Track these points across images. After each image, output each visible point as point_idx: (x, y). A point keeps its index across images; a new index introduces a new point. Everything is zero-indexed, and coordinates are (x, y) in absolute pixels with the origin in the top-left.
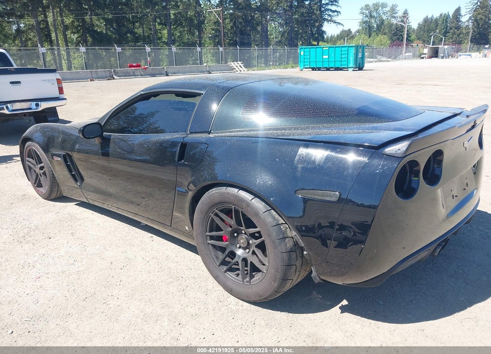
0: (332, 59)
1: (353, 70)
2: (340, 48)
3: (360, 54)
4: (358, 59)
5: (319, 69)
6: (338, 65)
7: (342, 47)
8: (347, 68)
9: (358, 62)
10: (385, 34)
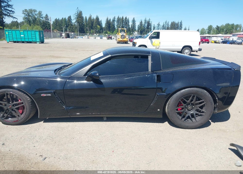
0: (26, 37)
1: (40, 43)
2: (30, 32)
3: (42, 35)
4: (41, 38)
5: (18, 42)
6: (30, 40)
7: (31, 31)
8: (36, 42)
9: (41, 39)
10: (38, 25)
